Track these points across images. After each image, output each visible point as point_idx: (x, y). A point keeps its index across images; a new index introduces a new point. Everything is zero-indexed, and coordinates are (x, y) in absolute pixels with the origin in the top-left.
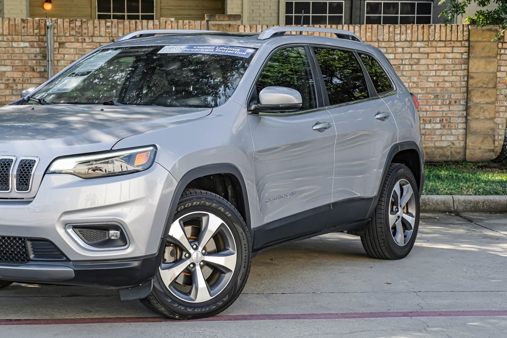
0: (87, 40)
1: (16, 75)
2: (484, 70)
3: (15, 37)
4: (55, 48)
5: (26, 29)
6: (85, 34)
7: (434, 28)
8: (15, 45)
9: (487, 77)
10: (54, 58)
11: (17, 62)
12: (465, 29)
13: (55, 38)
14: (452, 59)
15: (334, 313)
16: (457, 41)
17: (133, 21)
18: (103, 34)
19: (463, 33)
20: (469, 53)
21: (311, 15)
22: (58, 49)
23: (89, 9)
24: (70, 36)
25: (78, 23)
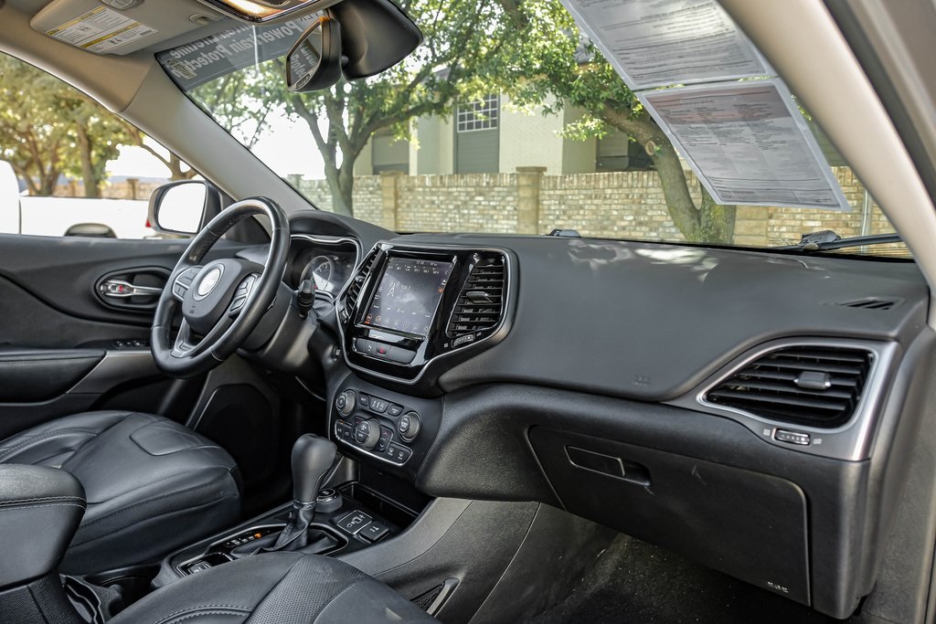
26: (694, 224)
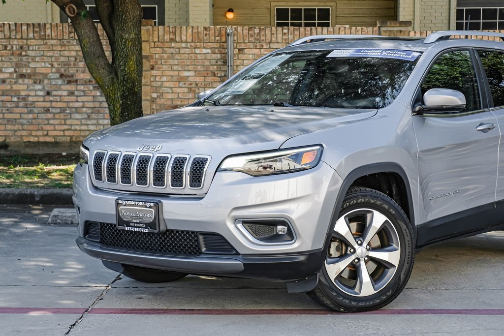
0: (265, 46)
1: (199, 79)
3: (198, 44)
4: (234, 54)
5: (208, 36)
6: (263, 40)
8: (197, 51)
10: (233, 63)
11: (199, 67)
13: (235, 44)
15: (496, 309)
17: (308, 28)
18: (279, 40)
21: (481, 21)
22: (238, 54)
23: (269, 18)
24: (249, 42)
25: (257, 31)
26: (113, 78)
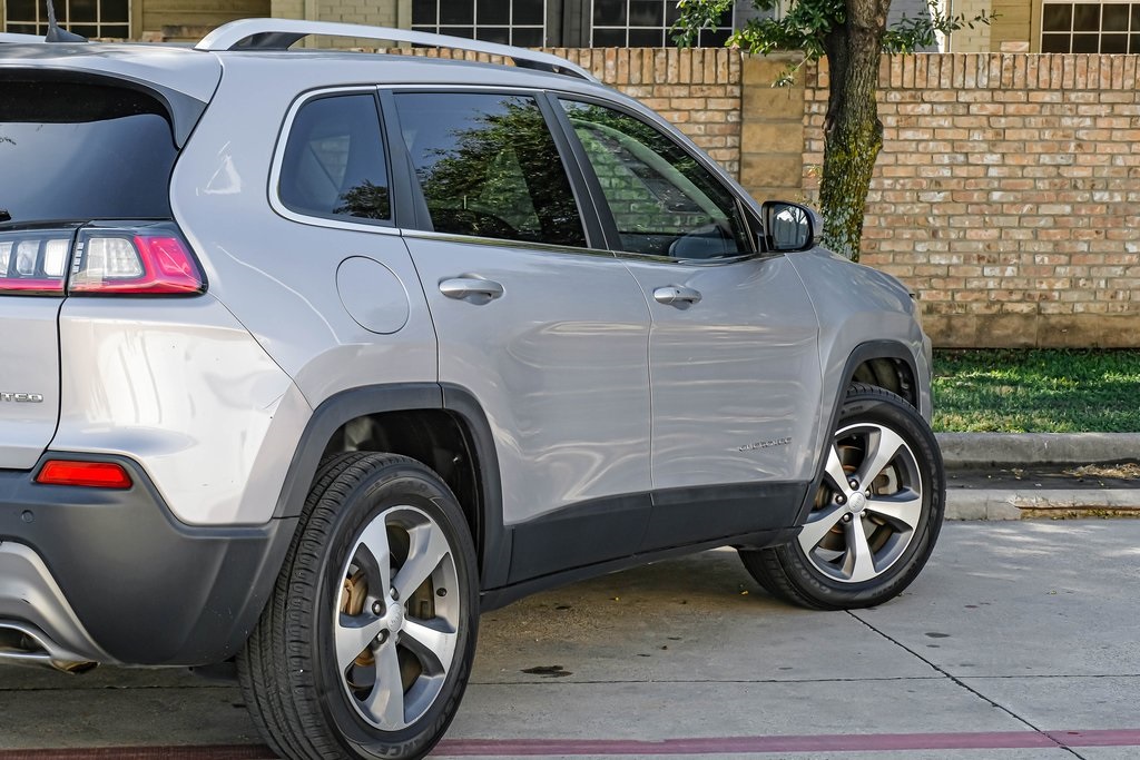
2: (775, 149)
7: (664, 55)
9: (781, 164)
12: (733, 58)
14: (705, 123)
16: (716, 84)
19: (728, 68)
20: (741, 110)
